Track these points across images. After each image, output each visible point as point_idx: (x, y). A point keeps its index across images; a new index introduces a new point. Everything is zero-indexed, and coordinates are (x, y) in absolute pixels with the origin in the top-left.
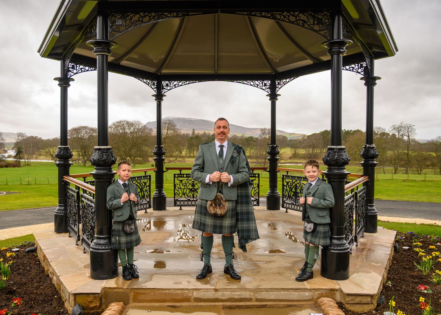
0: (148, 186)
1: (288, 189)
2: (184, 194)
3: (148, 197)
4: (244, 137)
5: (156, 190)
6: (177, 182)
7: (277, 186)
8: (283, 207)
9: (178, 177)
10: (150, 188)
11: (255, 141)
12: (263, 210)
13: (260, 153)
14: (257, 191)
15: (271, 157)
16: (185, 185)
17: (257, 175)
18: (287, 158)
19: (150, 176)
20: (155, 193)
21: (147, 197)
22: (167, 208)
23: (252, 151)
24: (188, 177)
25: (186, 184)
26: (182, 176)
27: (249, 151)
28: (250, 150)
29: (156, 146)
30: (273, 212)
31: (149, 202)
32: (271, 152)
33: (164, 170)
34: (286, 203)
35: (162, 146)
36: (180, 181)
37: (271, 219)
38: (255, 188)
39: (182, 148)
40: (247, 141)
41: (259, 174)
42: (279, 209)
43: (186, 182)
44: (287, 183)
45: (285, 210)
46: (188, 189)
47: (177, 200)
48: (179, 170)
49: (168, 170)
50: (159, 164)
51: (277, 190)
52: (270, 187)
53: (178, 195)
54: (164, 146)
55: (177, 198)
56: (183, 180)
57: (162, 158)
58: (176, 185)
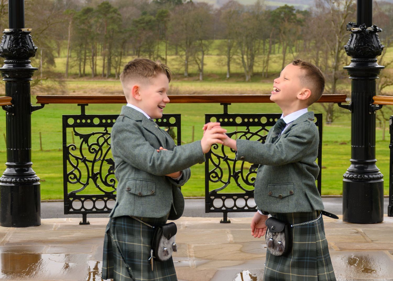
2: (94, 177)
4: (264, 8)
5: (9, 166)
6: (72, 139)
7: (373, 150)
9: (75, 125)
11: (299, 22)
15: (357, 65)
16: (97, 148)
20: (7, 175)
22: (43, 221)
24: (106, 126)
25: (100, 147)
26: (89, 121)
27: (281, 55)
28: (284, 53)
29: (7, 30)
30: (361, 228)
32: (357, 49)
33: (34, 102)
35: (25, 29)
36: (81, 136)
37: (358, 246)
39: (54, 45)
40: (273, 21)
42: (379, 220)
43: (101, 141)
46: (105, 163)
47: (73, 195)
48: (79, 105)
49: (45, 105)
50: (15, 85)
51: (374, 163)
52: (354, 156)
53: (75, 180)
54: (30, 30)
55: (72, 188)
56: (89, 135)
57: (27, 67)
58: (71, 152)
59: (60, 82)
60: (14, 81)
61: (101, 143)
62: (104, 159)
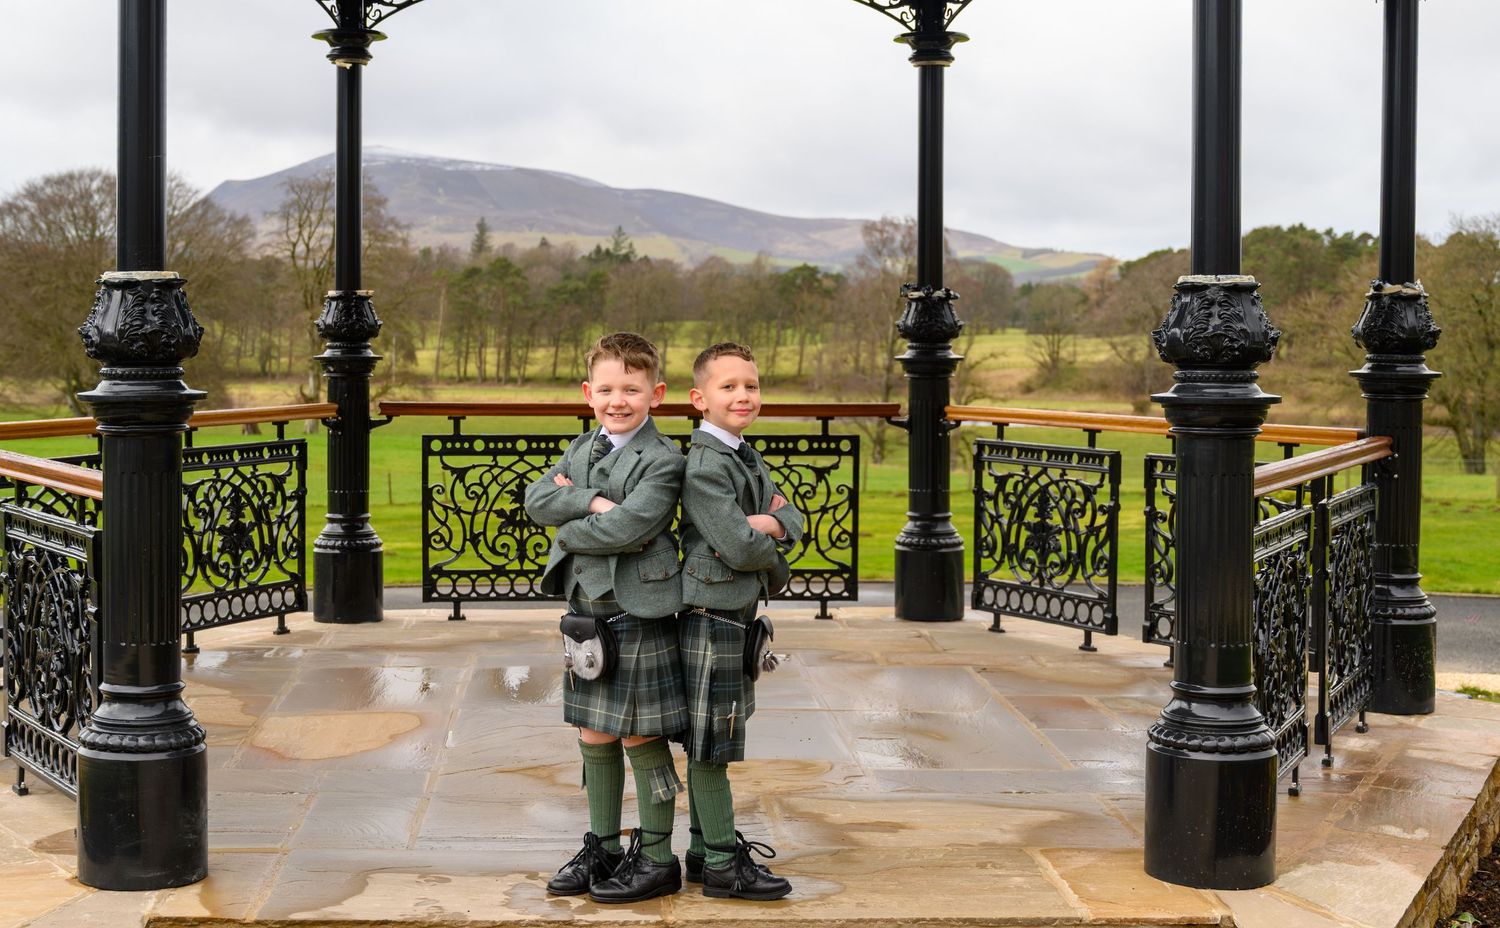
0: (291, 498)
1: (1005, 511)
2: (474, 540)
3: (294, 554)
4: (768, 270)
5: (331, 521)
6: (438, 475)
7: (946, 498)
8: (978, 603)
9: (441, 453)
10: (301, 508)
11: (827, 293)
12: (877, 623)
13: (857, 360)
14: (848, 525)
15: (918, 354)
16: (479, 490)
17: (845, 446)
18: (1010, 389)
19: (302, 446)
20: (328, 536)
21: (287, 554)
22: (386, 613)
23: (811, 350)
24: (495, 453)
25: (485, 489)
26: (466, 445)
27: (797, 347)
28: (802, 344)
29: (332, 293)
30: (926, 629)
31: (298, 579)
32: (918, 325)
33: (374, 415)
34: (991, 584)
35: (361, 292)
36: (454, 470)
37: (919, 659)
38: (835, 507)
39: (415, 328)
40: (783, 291)
41: (855, 440)
42: (957, 616)
43: (487, 478)
44: (1001, 481)
45: (985, 619)
46: (493, 516)
47: (438, 570)
48: (450, 418)
49: (394, 418)
50: (344, 384)
51: (947, 519)
52: (913, 507)
53: (442, 545)
54: (371, 292)
55: (435, 558)
56: (467, 470)
57: (365, 355)
58: (435, 496)
59: (425, 391)
60: (343, 379)
61: (486, 482)
62: (490, 510)
